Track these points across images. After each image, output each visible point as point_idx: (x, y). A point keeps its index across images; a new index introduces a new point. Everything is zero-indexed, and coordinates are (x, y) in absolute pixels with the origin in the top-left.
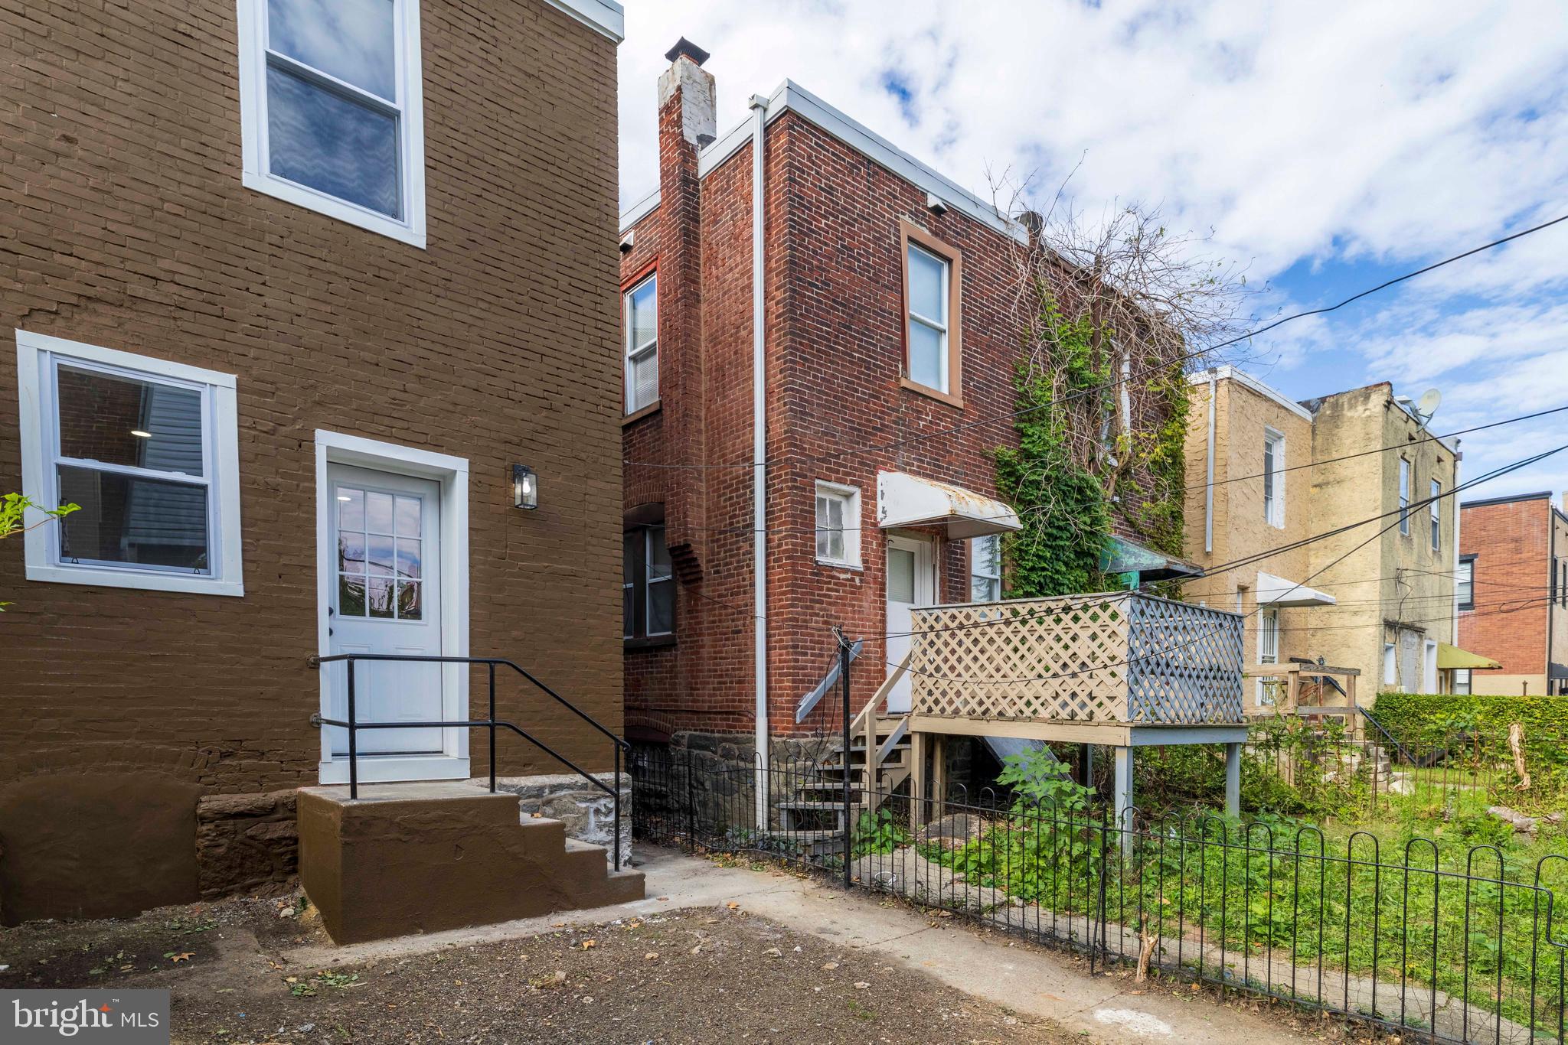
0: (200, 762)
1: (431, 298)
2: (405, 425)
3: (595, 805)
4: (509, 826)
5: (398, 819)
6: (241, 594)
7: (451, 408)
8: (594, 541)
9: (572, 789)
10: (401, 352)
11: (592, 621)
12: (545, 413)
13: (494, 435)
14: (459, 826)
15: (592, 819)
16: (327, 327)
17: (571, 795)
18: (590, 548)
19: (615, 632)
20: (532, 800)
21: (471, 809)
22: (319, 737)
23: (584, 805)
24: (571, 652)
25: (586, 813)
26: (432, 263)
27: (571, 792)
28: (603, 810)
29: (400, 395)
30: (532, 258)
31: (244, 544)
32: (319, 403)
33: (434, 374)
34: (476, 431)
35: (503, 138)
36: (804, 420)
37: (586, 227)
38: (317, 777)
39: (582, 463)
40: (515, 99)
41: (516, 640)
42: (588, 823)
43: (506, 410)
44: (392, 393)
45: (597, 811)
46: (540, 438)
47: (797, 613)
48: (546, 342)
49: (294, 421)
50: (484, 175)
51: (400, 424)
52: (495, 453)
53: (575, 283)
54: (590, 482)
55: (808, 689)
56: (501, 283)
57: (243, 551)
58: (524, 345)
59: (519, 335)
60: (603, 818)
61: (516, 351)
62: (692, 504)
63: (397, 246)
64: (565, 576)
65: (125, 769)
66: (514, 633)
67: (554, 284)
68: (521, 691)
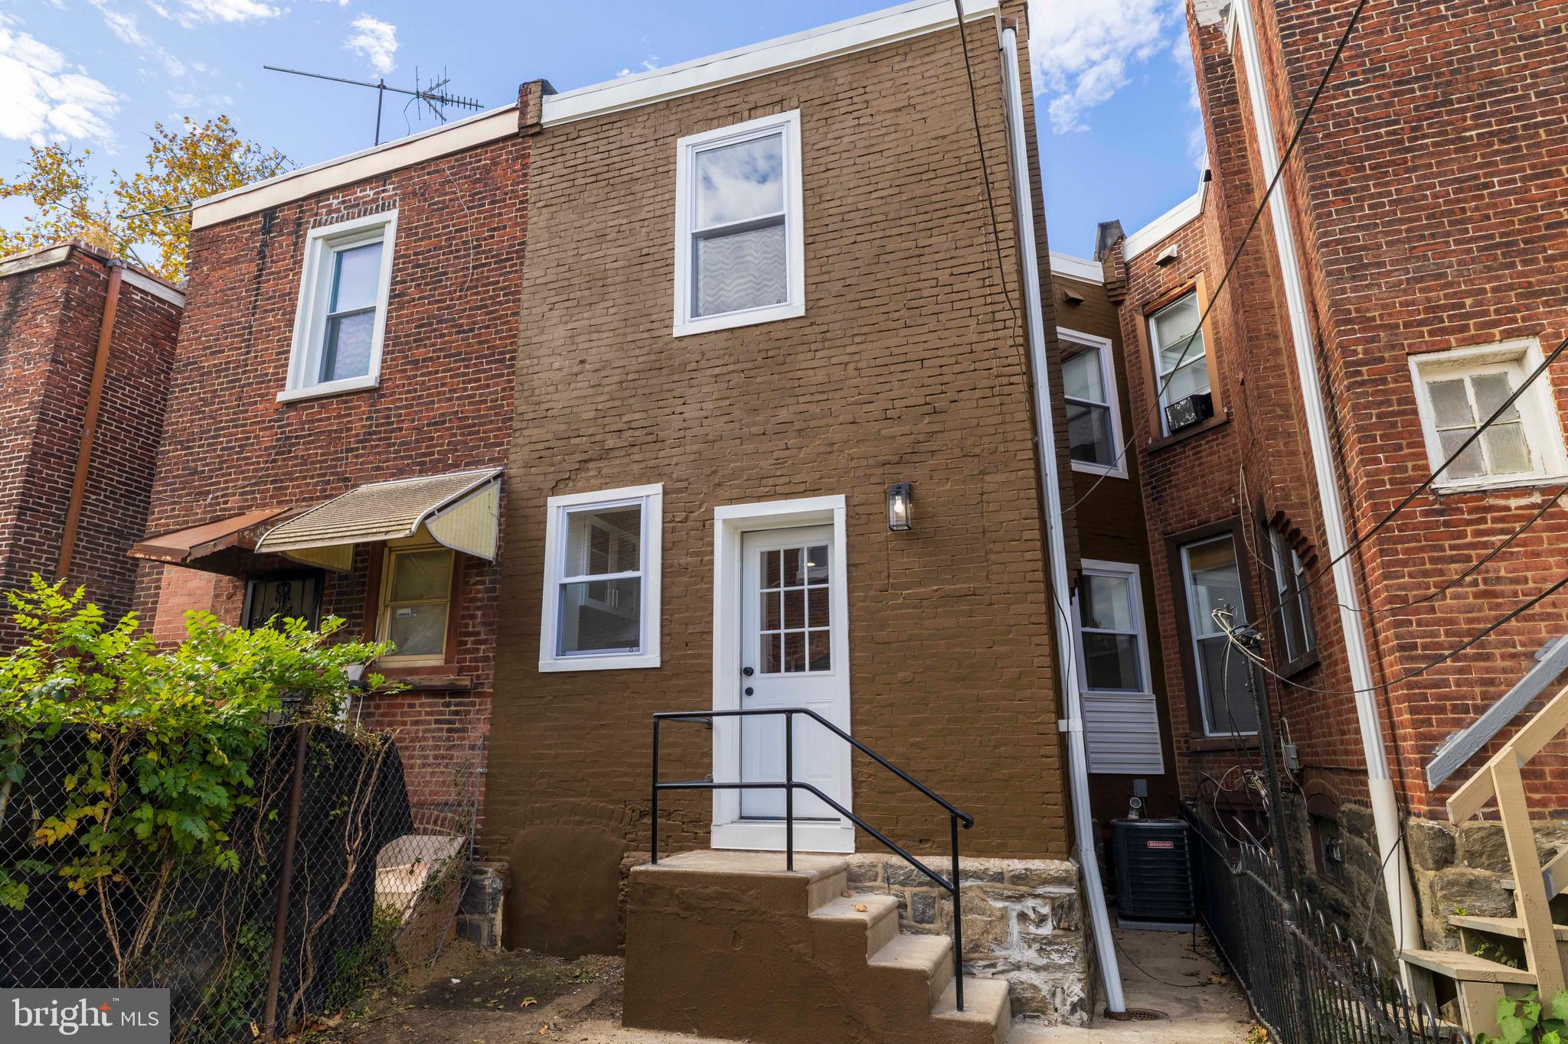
0: (627, 819)
1: (810, 355)
2: (787, 479)
3: (1018, 907)
4: (793, 916)
5: (677, 891)
6: (658, 665)
7: (829, 449)
8: (997, 547)
9: (982, 879)
10: (784, 415)
11: (1003, 649)
12: (927, 419)
13: (872, 461)
14: (738, 908)
15: (1015, 926)
16: (727, 418)
17: (979, 887)
18: (993, 557)
19: (1036, 660)
20: (924, 889)
21: (751, 888)
22: (711, 799)
23: (999, 905)
24: (975, 692)
25: (1004, 917)
26: (811, 324)
27: (980, 883)
28: (1032, 916)
29: (782, 454)
30: (908, 270)
31: (662, 620)
32: (719, 485)
33: (812, 424)
34: (853, 464)
35: (874, 180)
36: (1364, 277)
37: (967, 208)
38: (708, 840)
39: (976, 460)
40: (886, 139)
41: (903, 683)
42: (1007, 933)
43: (883, 432)
44: (776, 455)
45: (1023, 917)
46: (923, 447)
47: (1401, 587)
48: (926, 346)
49: (701, 505)
50: (858, 223)
51: (782, 480)
52: (873, 480)
53: (955, 271)
54: (987, 478)
55: (1459, 724)
56: (876, 310)
57: (662, 626)
58: (902, 358)
59: (895, 351)
60: (1032, 929)
61: (893, 368)
62: (1278, 454)
63: (782, 325)
64: (961, 597)
65: (581, 823)
66: (901, 675)
67: (933, 283)
68: (912, 745)
